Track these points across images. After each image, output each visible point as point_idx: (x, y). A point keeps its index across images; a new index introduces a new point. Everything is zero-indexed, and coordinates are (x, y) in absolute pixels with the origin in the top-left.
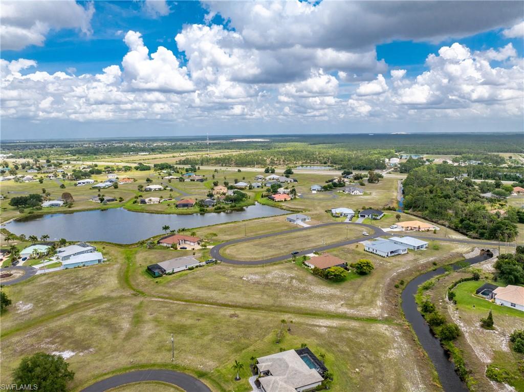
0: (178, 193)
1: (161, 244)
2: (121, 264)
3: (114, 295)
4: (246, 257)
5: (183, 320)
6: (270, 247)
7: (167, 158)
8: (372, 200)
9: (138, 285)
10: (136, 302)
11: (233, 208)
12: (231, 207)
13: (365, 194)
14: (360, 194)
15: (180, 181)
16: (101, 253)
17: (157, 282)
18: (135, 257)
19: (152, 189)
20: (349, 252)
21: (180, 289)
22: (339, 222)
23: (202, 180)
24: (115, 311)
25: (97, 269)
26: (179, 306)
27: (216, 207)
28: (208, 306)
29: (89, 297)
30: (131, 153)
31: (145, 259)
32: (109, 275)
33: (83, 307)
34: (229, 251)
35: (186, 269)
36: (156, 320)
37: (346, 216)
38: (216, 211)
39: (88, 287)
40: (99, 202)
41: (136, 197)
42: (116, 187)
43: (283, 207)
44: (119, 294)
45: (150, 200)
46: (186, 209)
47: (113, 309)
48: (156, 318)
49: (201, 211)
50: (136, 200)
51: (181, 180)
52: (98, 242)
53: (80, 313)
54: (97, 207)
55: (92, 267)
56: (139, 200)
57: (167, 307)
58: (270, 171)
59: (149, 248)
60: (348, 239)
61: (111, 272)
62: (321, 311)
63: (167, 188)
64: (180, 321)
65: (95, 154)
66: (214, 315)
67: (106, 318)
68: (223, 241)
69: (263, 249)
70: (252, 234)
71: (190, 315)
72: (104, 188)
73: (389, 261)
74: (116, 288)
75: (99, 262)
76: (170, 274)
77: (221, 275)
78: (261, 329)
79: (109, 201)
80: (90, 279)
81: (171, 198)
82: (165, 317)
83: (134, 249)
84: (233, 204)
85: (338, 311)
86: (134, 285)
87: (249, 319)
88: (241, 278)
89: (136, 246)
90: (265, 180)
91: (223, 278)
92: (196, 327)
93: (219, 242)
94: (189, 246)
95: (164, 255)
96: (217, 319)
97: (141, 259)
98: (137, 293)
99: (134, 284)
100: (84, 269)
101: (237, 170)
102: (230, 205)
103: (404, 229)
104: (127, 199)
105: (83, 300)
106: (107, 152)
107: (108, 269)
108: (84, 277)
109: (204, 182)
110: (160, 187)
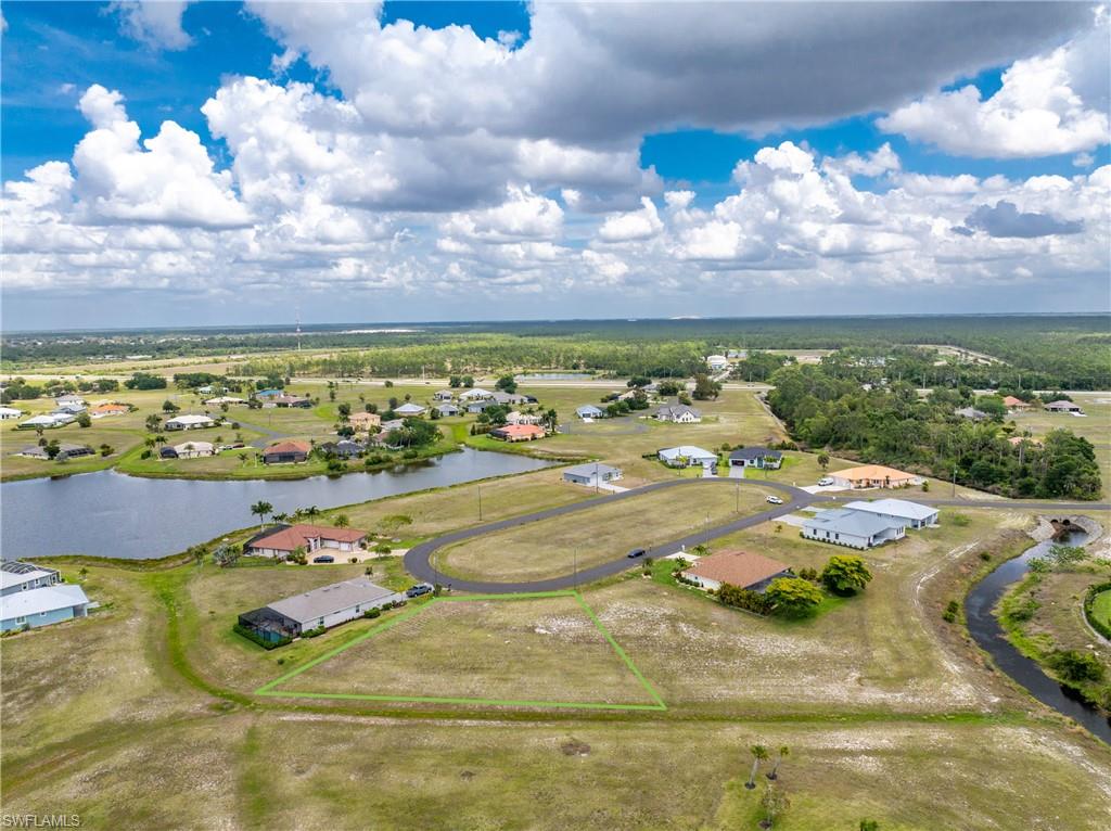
0: (256, 432)
1: (255, 553)
2: (146, 614)
3: (149, 714)
4: (513, 572)
5: (419, 780)
6: (562, 543)
7: (200, 363)
8: (729, 431)
9: (220, 675)
10: (234, 730)
11: (412, 460)
12: (405, 457)
13: (705, 421)
14: (694, 420)
15: (252, 407)
16: (78, 586)
17: (281, 662)
18: (186, 593)
19: (183, 425)
20: (765, 543)
21: (363, 677)
22: (688, 477)
23: (306, 405)
24: (166, 773)
25: (74, 634)
26: (383, 735)
27: (368, 457)
28: (475, 722)
29: (61, 729)
30: (108, 357)
31: (221, 597)
32: (117, 651)
33: (43, 769)
34: (456, 559)
35: (356, 615)
36: (322, 790)
37: (698, 464)
38: (372, 467)
39: (52, 695)
40: (46, 457)
41: (150, 443)
42: (85, 423)
43: (535, 453)
44: (167, 712)
45: (190, 447)
46: (292, 467)
47: (159, 764)
48: (321, 784)
49: (331, 468)
50: (148, 448)
51: (254, 404)
52: (57, 558)
53: (33, 795)
54: (39, 471)
55: (53, 630)
56: (156, 449)
57: (344, 740)
58: (463, 384)
59: (222, 566)
60: (741, 514)
61: (122, 641)
62: (816, 707)
63: (223, 423)
64: (409, 785)
65: (14, 360)
66: (508, 752)
67: (139, 804)
68: (426, 537)
69: (547, 549)
70: (494, 515)
71: (432, 761)
72: (52, 427)
73: (882, 557)
74: (149, 691)
75: (75, 614)
76: (313, 635)
77: (468, 626)
78: (686, 784)
79: (72, 453)
80: (50, 668)
81: (240, 444)
82: (352, 778)
83: (175, 572)
84: (410, 451)
85: (861, 700)
86: (207, 677)
87: (627, 754)
88: (531, 630)
89: (179, 562)
90: (460, 400)
91: (477, 634)
92: (472, 802)
93: (416, 538)
94: (341, 554)
95: (272, 582)
96: (527, 765)
97: (206, 597)
98: (228, 704)
99: (207, 672)
100: (27, 639)
101: (383, 384)
102: (401, 454)
103: (852, 486)
104: (123, 451)
105: (40, 745)
106: (44, 355)
107: (110, 632)
108: (33, 666)
109: (313, 408)
110: (205, 419)
